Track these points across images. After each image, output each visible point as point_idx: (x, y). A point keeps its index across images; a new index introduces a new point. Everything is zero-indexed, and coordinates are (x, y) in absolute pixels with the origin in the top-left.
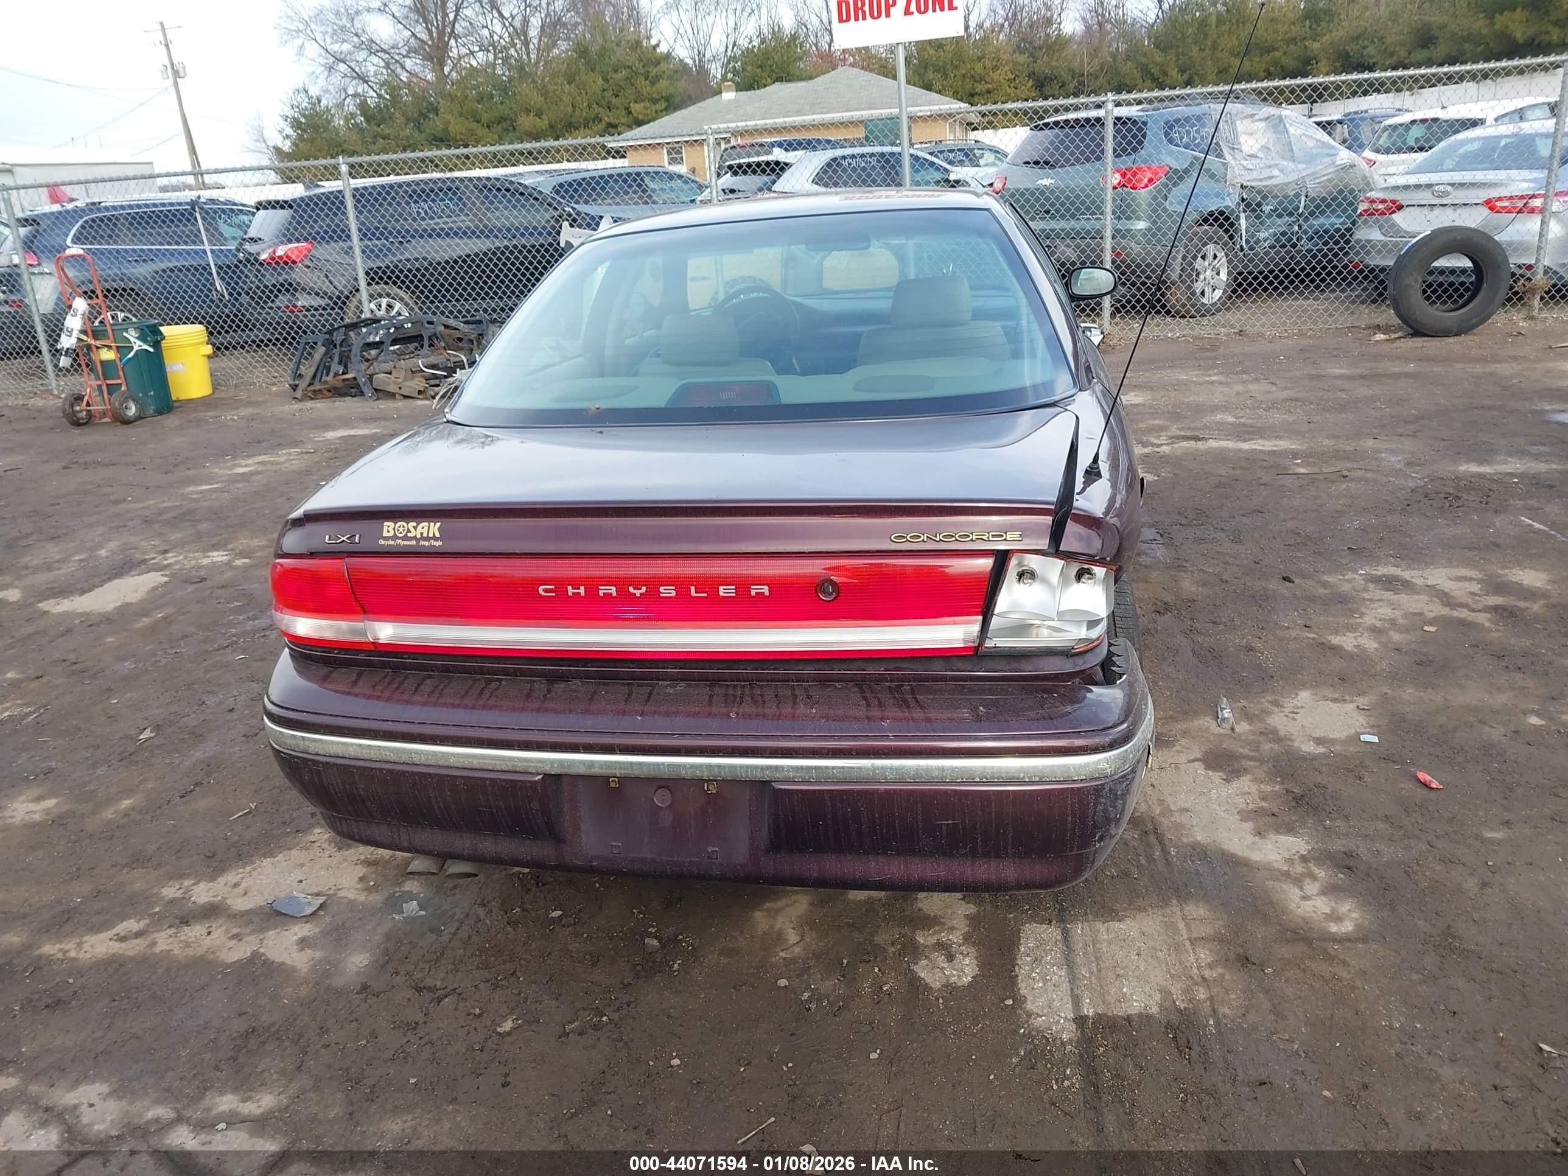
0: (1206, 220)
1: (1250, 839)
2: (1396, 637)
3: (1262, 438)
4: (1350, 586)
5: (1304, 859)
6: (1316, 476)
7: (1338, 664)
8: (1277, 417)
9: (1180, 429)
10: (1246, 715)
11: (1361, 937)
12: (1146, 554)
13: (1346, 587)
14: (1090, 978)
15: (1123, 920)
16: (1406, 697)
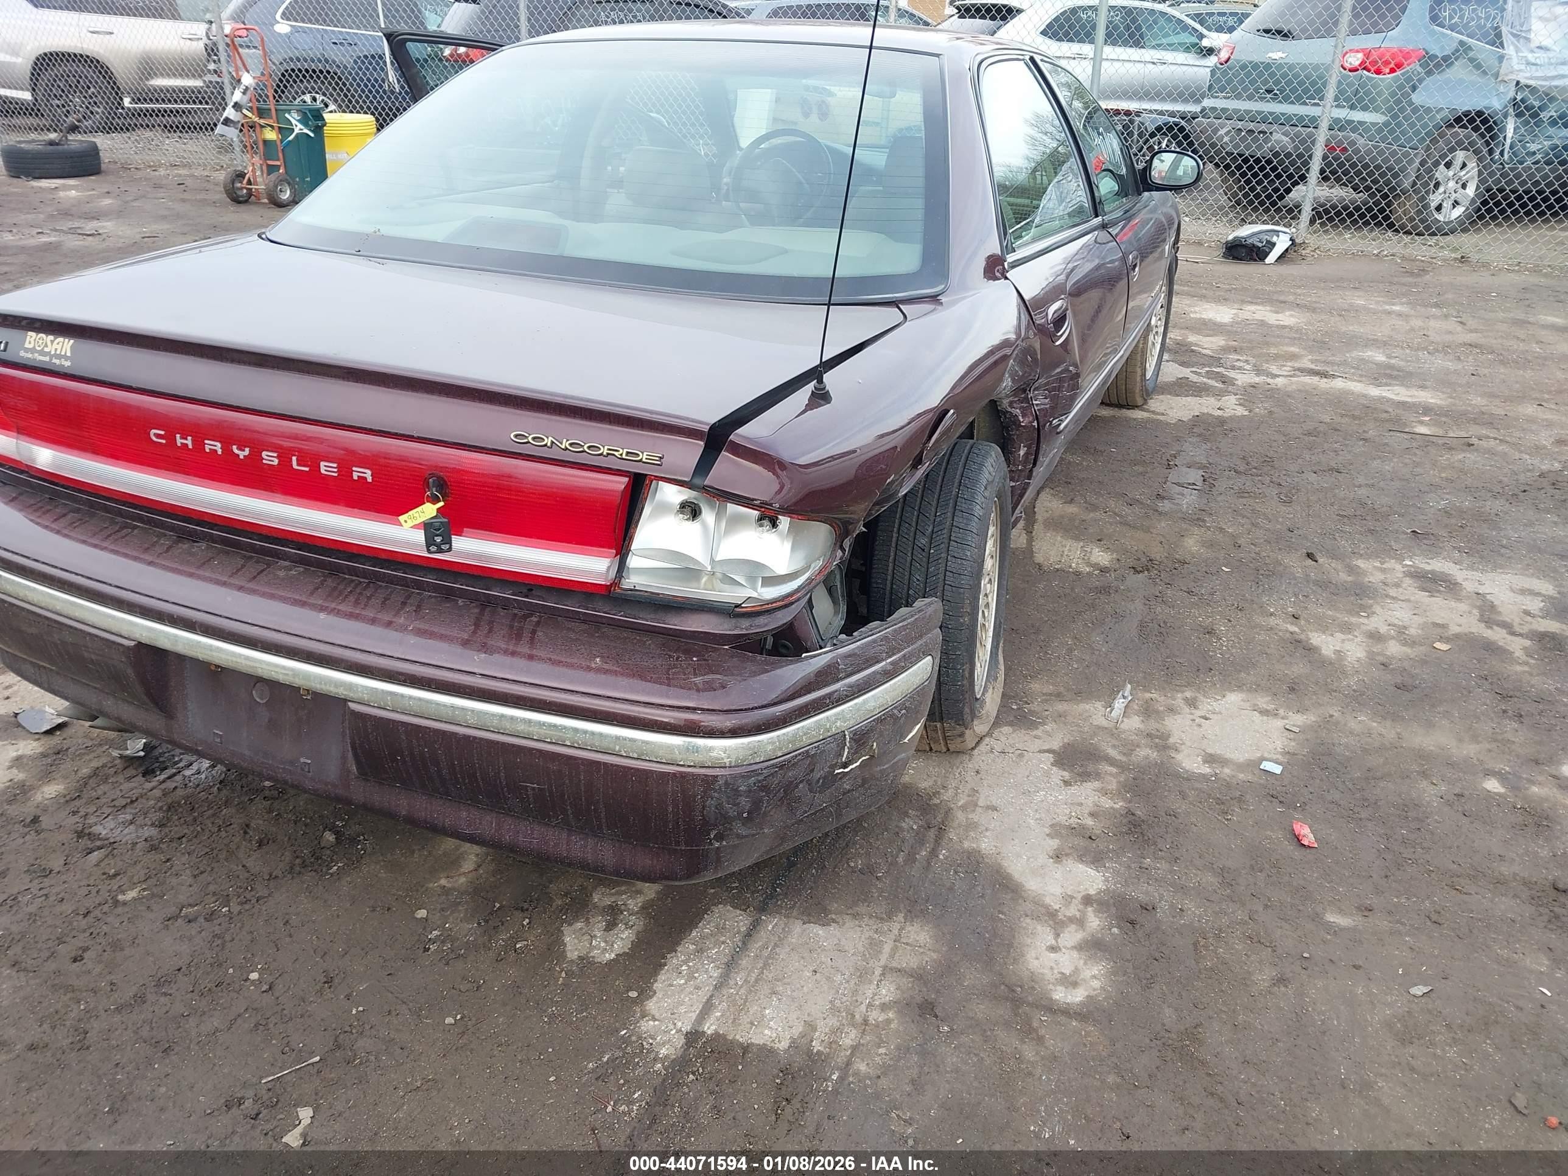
0: (1458, 120)
1: (1043, 859)
2: (1394, 648)
3: (1402, 385)
4: (1382, 577)
5: (1087, 900)
6: (1434, 439)
7: (1298, 669)
8: (1441, 363)
9: (1312, 361)
10: (1148, 711)
11: (1083, 1014)
12: (1170, 499)
13: (1375, 578)
14: (741, 987)
15: (828, 925)
16: (1353, 725)
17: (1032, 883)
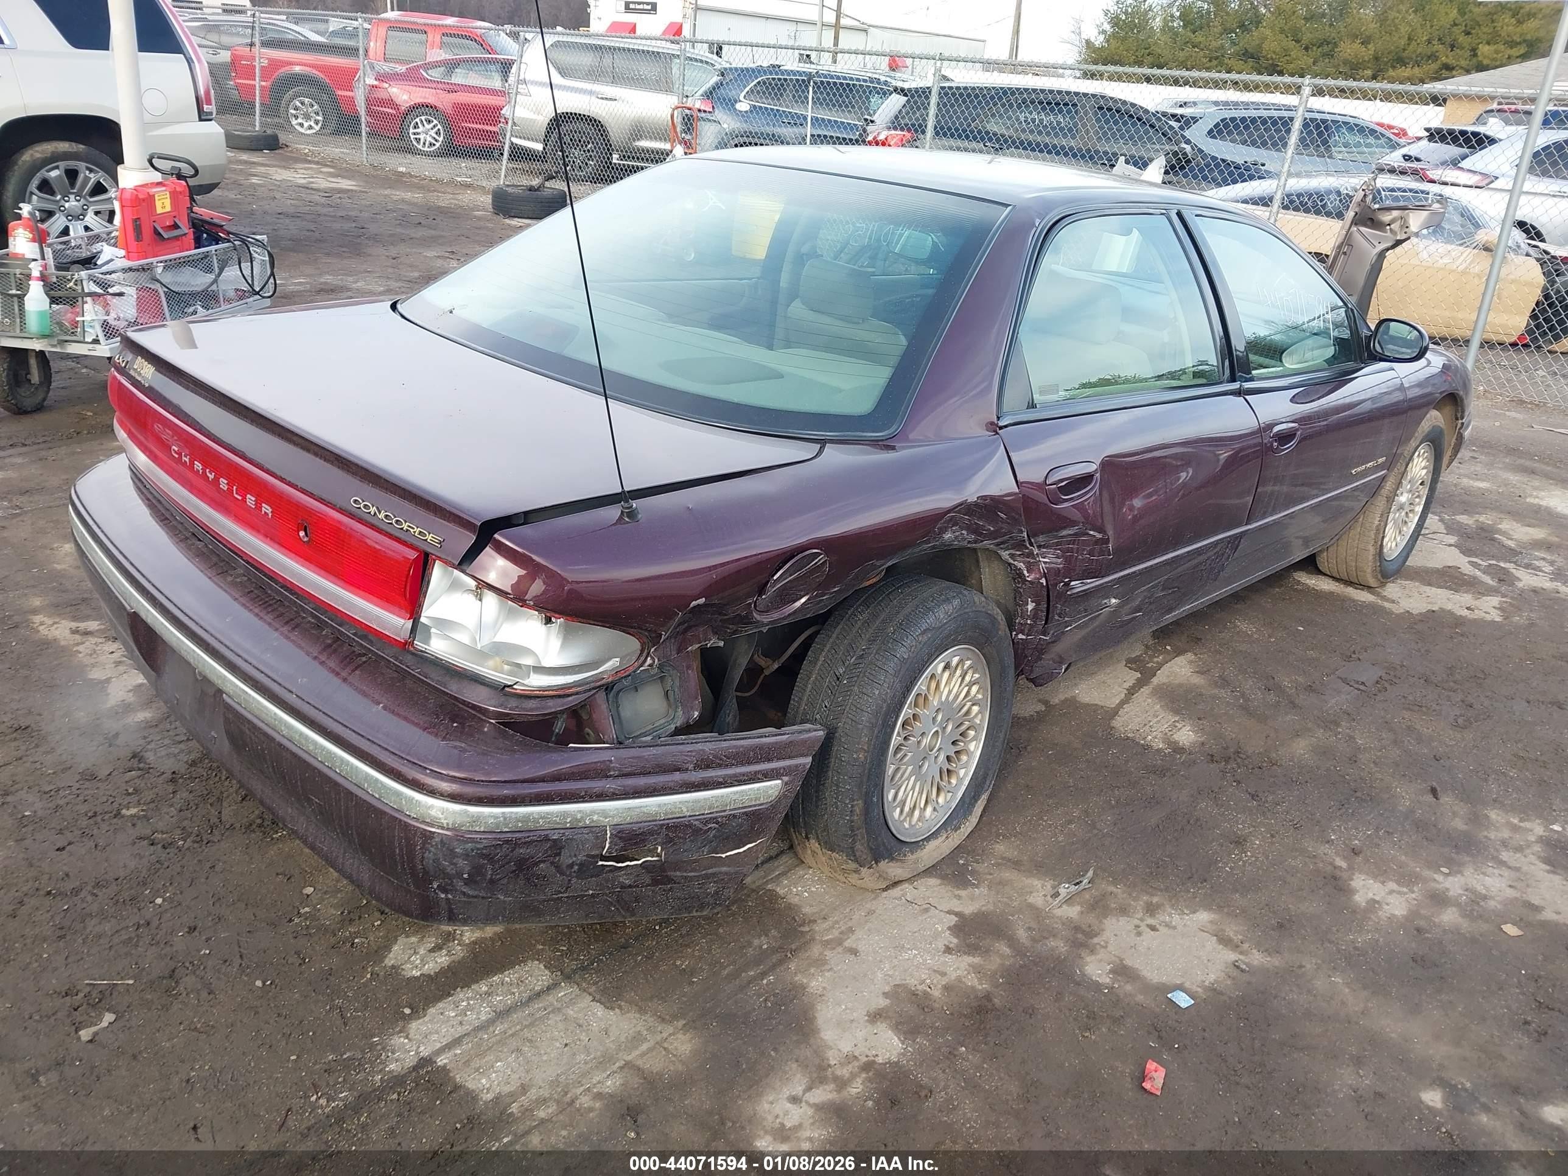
1: (859, 1014)
2: (1448, 917)
4: (1508, 836)
5: (868, 1066)
7: (1308, 906)
10: (1097, 904)
12: (1320, 693)
13: (1498, 835)
14: (496, 1035)
15: (612, 1009)
16: (1319, 984)
17: (829, 1033)
